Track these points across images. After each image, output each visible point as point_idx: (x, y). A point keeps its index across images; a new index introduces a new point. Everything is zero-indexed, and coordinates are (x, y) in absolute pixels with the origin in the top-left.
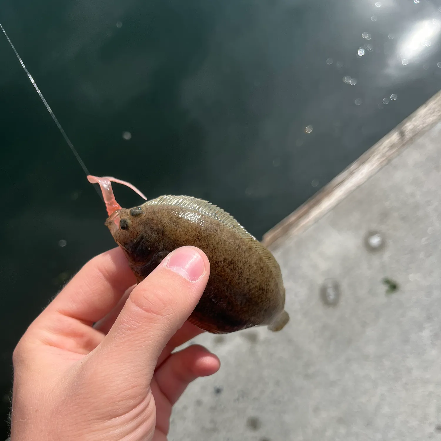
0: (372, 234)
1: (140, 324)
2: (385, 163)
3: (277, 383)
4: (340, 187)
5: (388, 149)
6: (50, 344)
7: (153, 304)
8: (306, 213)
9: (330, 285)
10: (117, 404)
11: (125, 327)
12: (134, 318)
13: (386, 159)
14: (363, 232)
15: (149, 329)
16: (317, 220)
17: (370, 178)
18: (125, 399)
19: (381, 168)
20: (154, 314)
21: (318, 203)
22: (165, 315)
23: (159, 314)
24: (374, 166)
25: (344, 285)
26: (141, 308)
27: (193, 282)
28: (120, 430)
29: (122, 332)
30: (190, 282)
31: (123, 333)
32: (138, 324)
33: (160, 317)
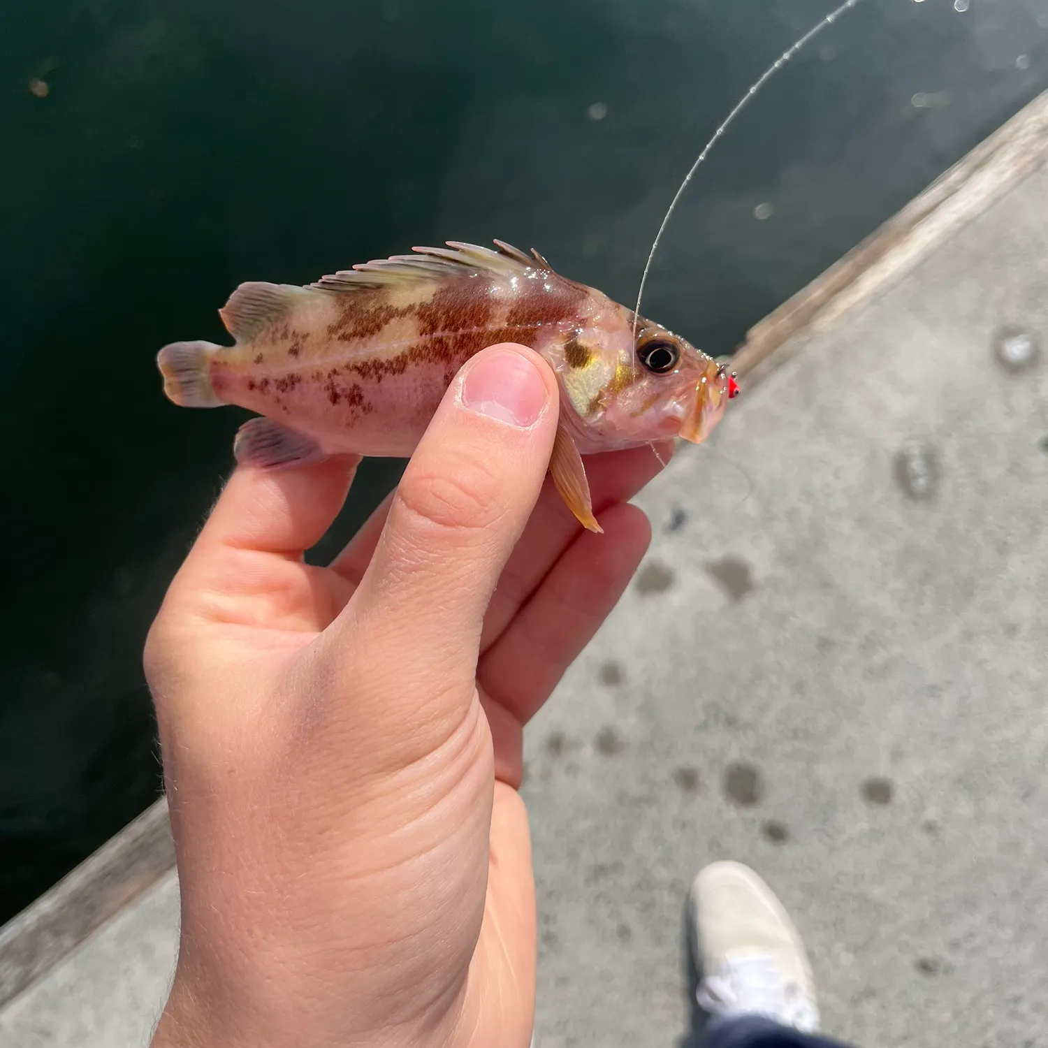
0: (1009, 333)
1: (436, 555)
2: (1031, 167)
3: (799, 687)
4: (926, 223)
5: (1035, 136)
6: (222, 618)
7: (456, 507)
8: (850, 281)
9: (916, 452)
10: (414, 733)
11: (403, 565)
12: (420, 542)
13: (1034, 159)
14: (987, 330)
15: (458, 562)
16: (876, 298)
17: (996, 201)
18: (430, 719)
19: (1021, 179)
20: (463, 528)
21: (875, 258)
22: (487, 524)
23: (473, 526)
24: (1007, 175)
25: (949, 455)
26: (432, 519)
27: (527, 428)
28: (427, 787)
29: (398, 577)
30: (523, 430)
31: (402, 580)
32: (431, 555)
33: (475, 530)
